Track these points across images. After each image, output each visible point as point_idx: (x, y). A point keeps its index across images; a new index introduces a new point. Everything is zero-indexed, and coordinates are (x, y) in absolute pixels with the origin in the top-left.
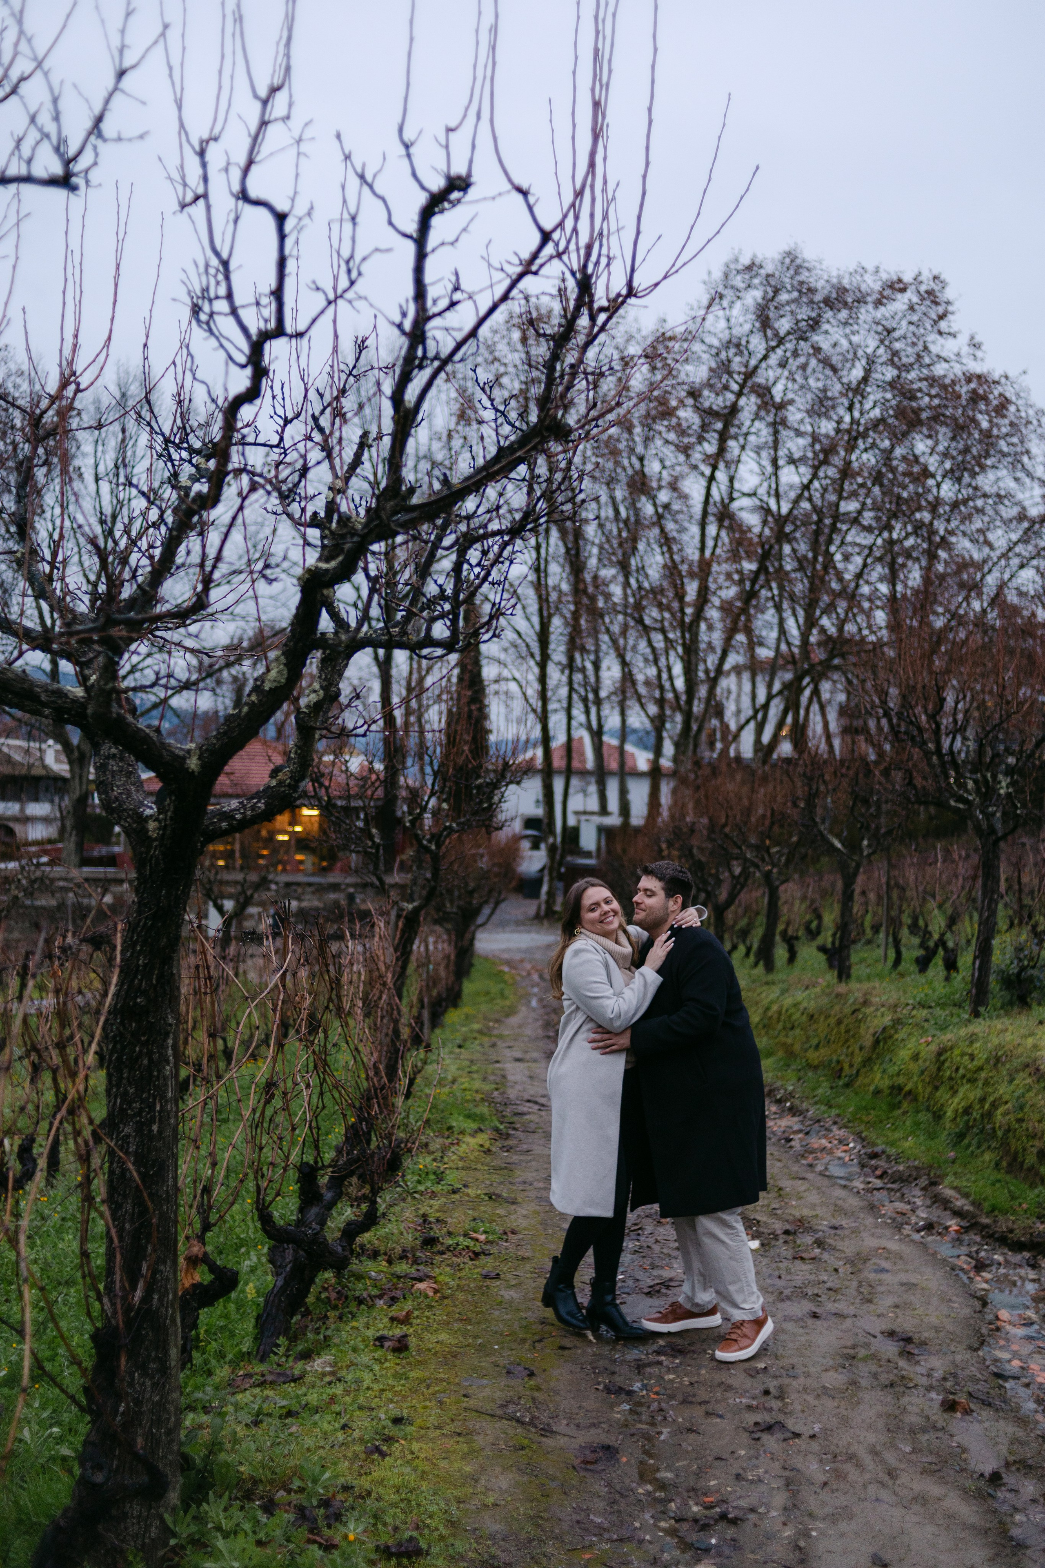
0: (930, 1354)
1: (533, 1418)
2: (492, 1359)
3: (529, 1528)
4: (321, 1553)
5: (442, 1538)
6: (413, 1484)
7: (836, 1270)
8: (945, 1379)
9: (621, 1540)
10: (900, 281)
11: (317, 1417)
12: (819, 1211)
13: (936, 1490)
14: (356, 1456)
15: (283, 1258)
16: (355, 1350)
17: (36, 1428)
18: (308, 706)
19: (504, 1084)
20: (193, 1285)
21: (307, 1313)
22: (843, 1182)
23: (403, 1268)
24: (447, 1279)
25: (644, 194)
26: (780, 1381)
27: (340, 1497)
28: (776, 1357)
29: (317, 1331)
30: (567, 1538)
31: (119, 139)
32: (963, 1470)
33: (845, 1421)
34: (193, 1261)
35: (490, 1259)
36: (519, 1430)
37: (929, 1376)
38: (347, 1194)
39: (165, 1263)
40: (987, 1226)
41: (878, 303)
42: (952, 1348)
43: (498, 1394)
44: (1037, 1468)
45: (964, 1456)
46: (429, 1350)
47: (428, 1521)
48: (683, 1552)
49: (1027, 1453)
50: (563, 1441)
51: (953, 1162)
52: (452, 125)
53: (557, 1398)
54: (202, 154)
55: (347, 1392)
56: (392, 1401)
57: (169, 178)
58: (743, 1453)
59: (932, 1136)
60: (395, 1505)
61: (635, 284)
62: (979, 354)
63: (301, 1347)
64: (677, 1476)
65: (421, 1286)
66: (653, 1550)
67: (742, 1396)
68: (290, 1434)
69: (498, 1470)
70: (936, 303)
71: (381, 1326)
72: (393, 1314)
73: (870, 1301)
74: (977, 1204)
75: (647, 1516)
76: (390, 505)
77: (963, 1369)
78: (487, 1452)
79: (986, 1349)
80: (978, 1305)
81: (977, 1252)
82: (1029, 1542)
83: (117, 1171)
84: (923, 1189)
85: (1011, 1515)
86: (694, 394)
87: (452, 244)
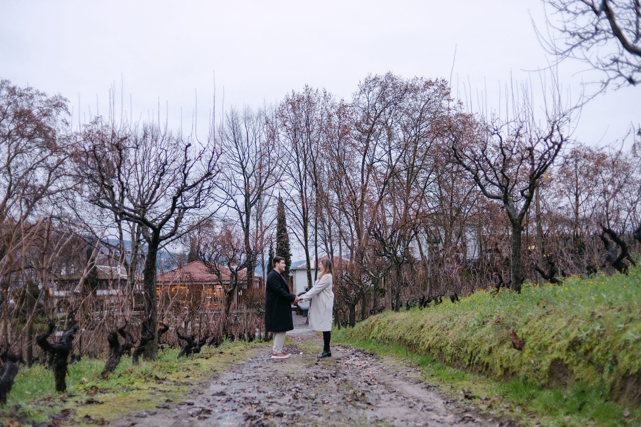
10: (431, 81)
20: (160, 329)
34: (160, 324)
41: (423, 90)
52: (190, 136)
62: (462, 107)
70: (444, 89)
86: (358, 125)
87: (190, 152)
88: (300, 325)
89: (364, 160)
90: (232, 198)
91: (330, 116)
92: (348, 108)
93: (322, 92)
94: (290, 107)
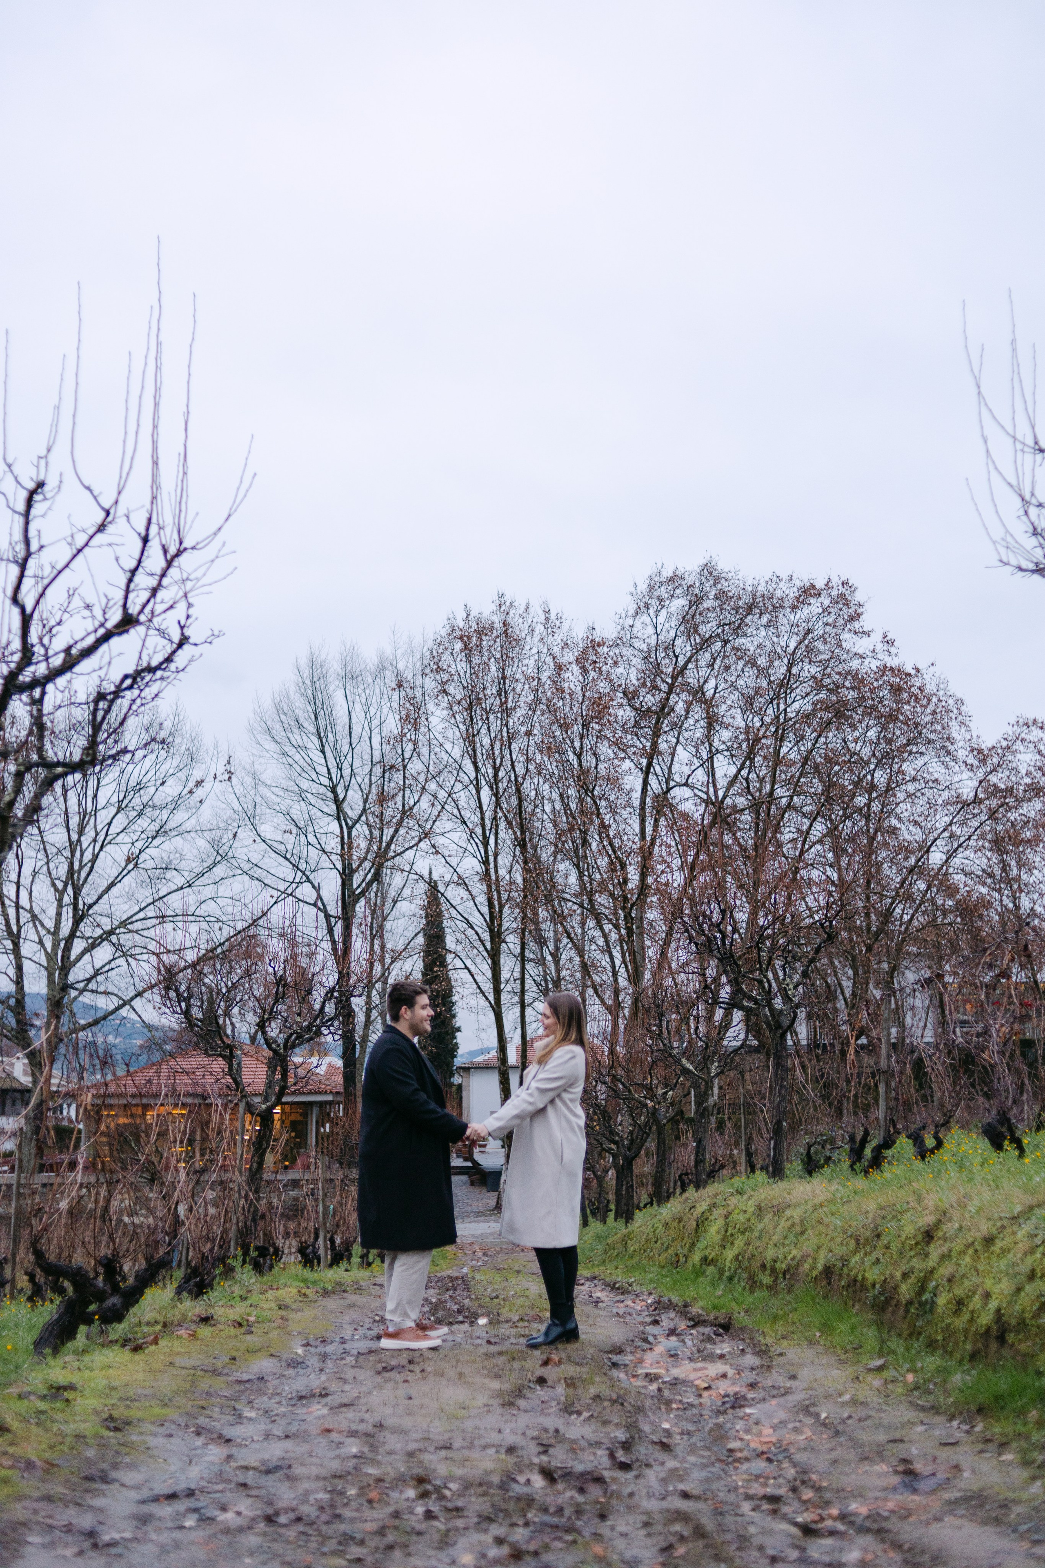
1: (215, 1370)
10: (813, 586)
24: (205, 1333)
41: (794, 608)
53: (245, 1368)
62: (893, 650)
65: (180, 1332)
70: (847, 605)
86: (630, 696)
88: (479, 1214)
89: (645, 782)
90: (309, 880)
91: (560, 668)
92: (606, 649)
93: (540, 612)
94: (459, 646)
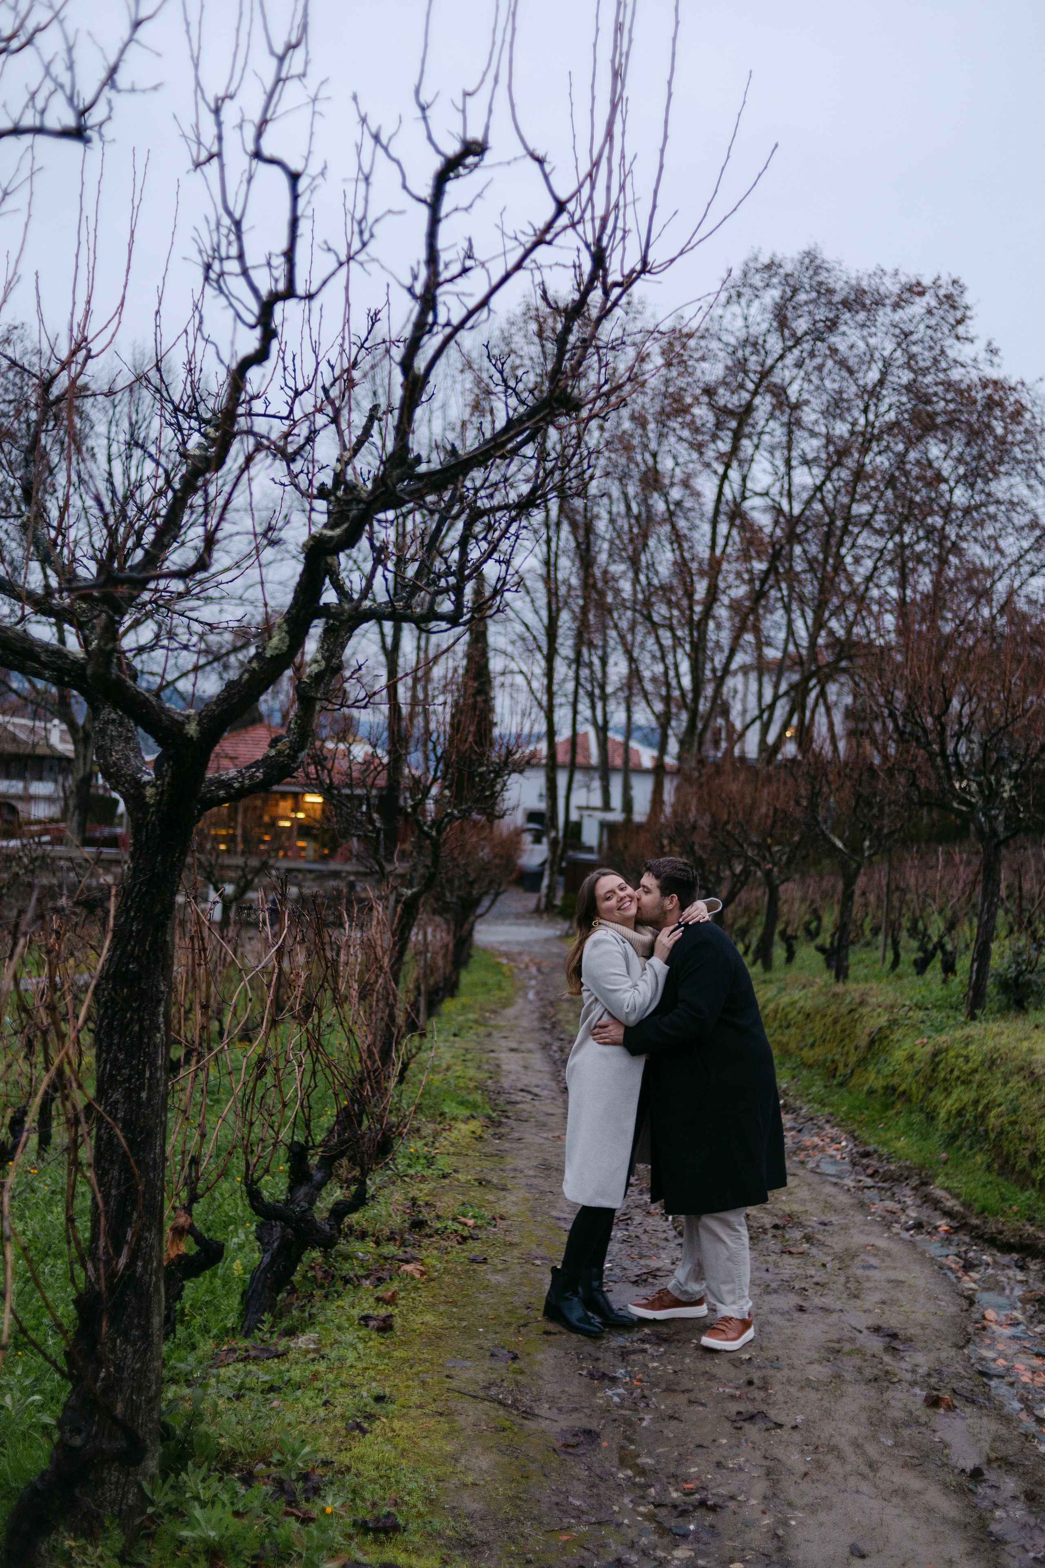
0: (915, 1350)
1: (515, 1401)
2: (477, 1342)
3: (507, 1508)
4: (298, 1525)
5: (420, 1515)
6: (393, 1462)
7: (824, 1265)
8: (929, 1375)
9: (599, 1523)
10: (919, 284)
11: (299, 1393)
12: (809, 1207)
13: (916, 1484)
14: (337, 1432)
15: (271, 1235)
16: (339, 1328)
17: (18, 1395)
18: (309, 676)
19: (498, 1073)
20: (178, 1256)
21: (293, 1291)
22: (834, 1180)
23: (390, 1249)
24: (434, 1262)
25: (661, 167)
26: (764, 1372)
27: (319, 1471)
28: (761, 1349)
29: (302, 1309)
30: (546, 1520)
31: (133, 90)
32: (945, 1465)
33: (828, 1414)
34: (179, 1232)
35: (477, 1244)
36: (501, 1412)
37: (913, 1371)
38: (338, 1176)
39: (150, 1230)
40: (976, 1227)
41: (896, 306)
42: (938, 1345)
43: (482, 1376)
44: (1018, 1465)
45: (946, 1451)
46: (414, 1331)
47: (407, 1498)
48: (661, 1537)
49: (1009, 1450)
50: (544, 1424)
51: (945, 1163)
52: (470, 89)
53: (541, 1382)
54: (217, 111)
55: (330, 1369)
56: (375, 1380)
57: (184, 135)
58: (724, 1441)
59: (925, 1137)
60: (373, 1481)
61: (650, 259)
62: (996, 360)
63: (285, 1324)
64: (658, 1462)
65: (408, 1267)
66: (632, 1533)
67: (725, 1386)
68: (272, 1409)
69: (479, 1450)
70: (954, 308)
71: (367, 1306)
72: (379, 1294)
73: (856, 1297)
74: (967, 1205)
75: (626, 1500)
76: (396, 473)
77: (948, 1366)
78: (468, 1432)
79: (971, 1347)
80: (965, 1304)
81: (966, 1252)
82: (1008, 1538)
83: (105, 1137)
84: (914, 1189)
85: (991, 1511)
86: (709, 391)
87: (466, 209)
89: (720, 491)
92: (692, 343)
94: (533, 327)
